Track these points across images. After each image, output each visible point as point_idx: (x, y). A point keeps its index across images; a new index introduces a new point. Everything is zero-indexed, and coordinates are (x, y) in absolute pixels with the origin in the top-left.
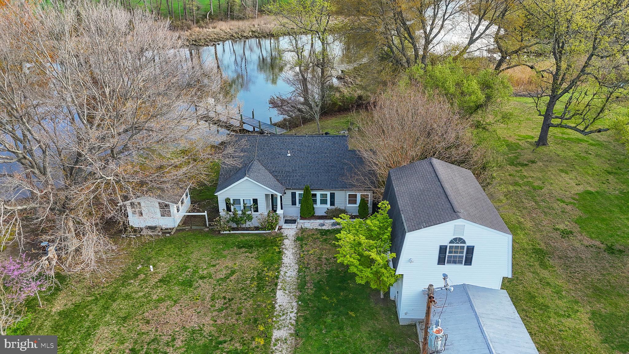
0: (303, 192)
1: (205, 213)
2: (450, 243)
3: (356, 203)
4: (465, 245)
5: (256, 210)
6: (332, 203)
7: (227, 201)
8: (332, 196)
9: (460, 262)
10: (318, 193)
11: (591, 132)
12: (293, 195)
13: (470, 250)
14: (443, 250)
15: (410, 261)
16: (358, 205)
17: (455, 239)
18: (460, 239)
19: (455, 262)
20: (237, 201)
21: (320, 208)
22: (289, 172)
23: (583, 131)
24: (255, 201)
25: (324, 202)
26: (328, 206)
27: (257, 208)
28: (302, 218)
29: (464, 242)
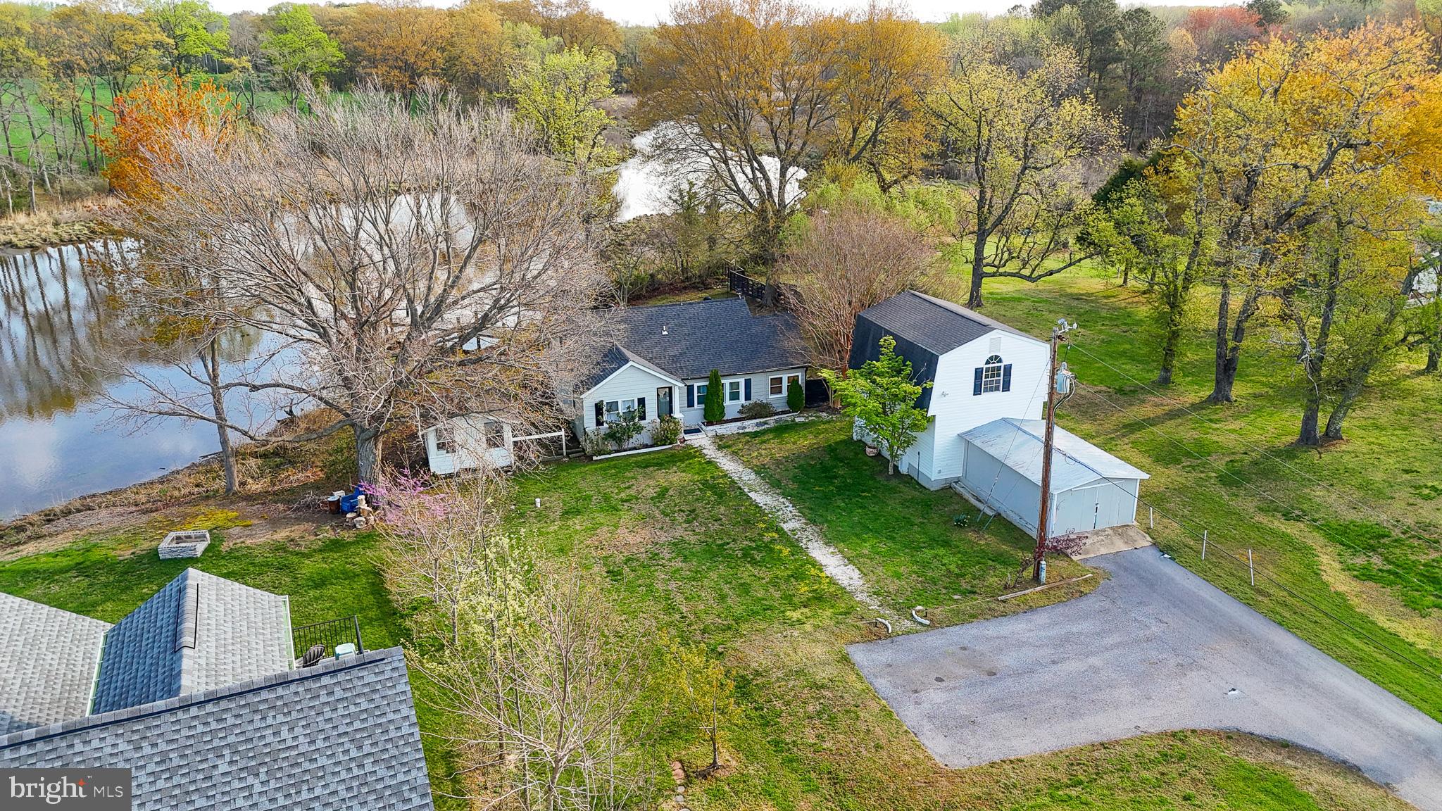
0: (707, 383)
1: (562, 433)
2: (987, 363)
3: (781, 392)
4: (1002, 365)
5: (643, 418)
6: (748, 397)
7: (599, 409)
8: (748, 384)
9: (997, 389)
10: (726, 382)
11: (1040, 277)
12: (690, 389)
13: (1008, 369)
14: (978, 373)
15: (944, 394)
16: (785, 393)
17: (991, 358)
18: (997, 357)
19: (991, 390)
20: (613, 406)
21: (731, 407)
22: (675, 356)
23: (1030, 277)
24: (642, 401)
25: (735, 396)
26: (742, 400)
27: (644, 412)
28: (710, 423)
29: (1000, 361)
